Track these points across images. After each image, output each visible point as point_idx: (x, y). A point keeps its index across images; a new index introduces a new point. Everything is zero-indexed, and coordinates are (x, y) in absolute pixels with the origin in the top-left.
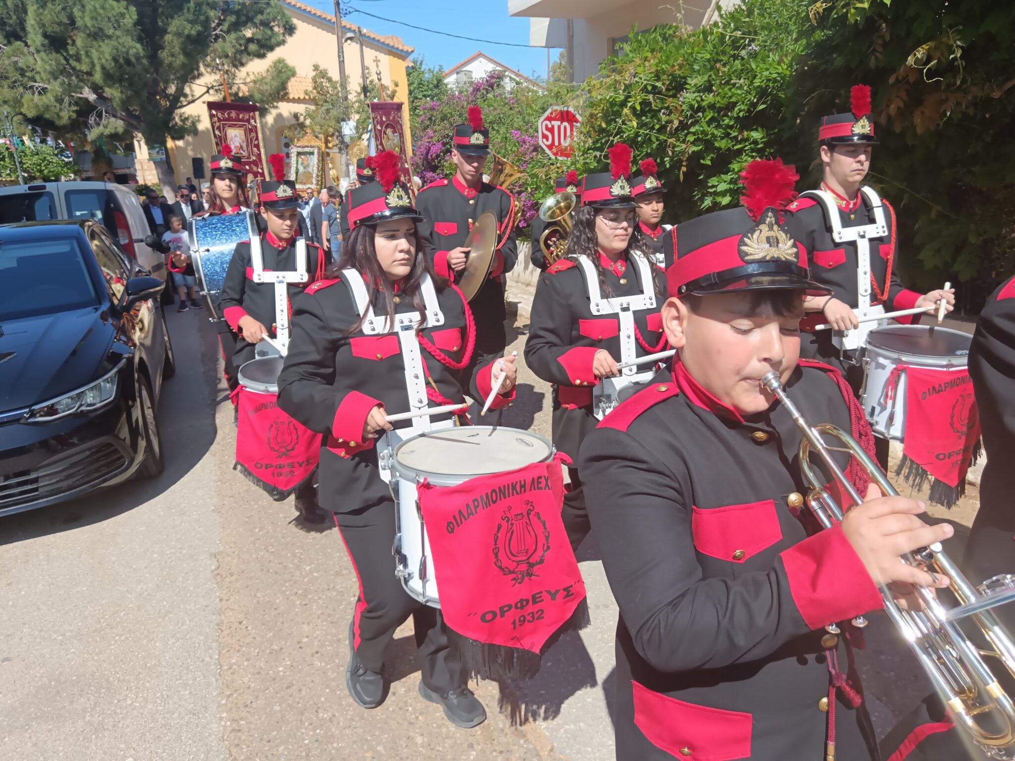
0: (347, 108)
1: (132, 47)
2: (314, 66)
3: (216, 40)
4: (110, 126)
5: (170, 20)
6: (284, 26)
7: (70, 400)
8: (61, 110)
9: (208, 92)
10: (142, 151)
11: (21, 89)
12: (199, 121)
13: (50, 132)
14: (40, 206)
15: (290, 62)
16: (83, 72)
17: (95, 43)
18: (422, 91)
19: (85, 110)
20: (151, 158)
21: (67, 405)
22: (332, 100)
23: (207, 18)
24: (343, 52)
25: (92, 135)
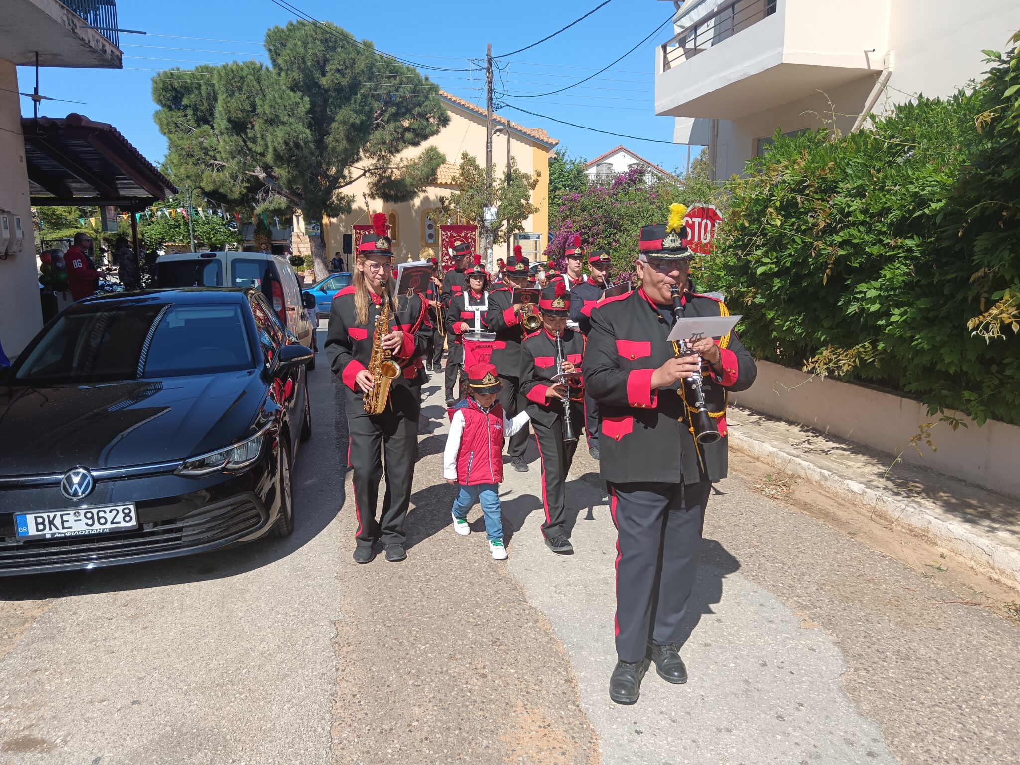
0: (490, 194)
1: (302, 133)
2: (463, 154)
3: (376, 128)
4: (274, 203)
5: (337, 109)
6: (439, 118)
7: (219, 457)
8: (234, 185)
9: (364, 175)
10: (299, 225)
11: (203, 166)
12: (353, 201)
13: (222, 205)
14: (209, 272)
15: (442, 150)
16: (257, 153)
17: (270, 128)
18: (562, 181)
19: (255, 186)
20: (307, 232)
21: (217, 461)
22: (477, 186)
23: (371, 108)
24: (491, 143)
25: (259, 209)
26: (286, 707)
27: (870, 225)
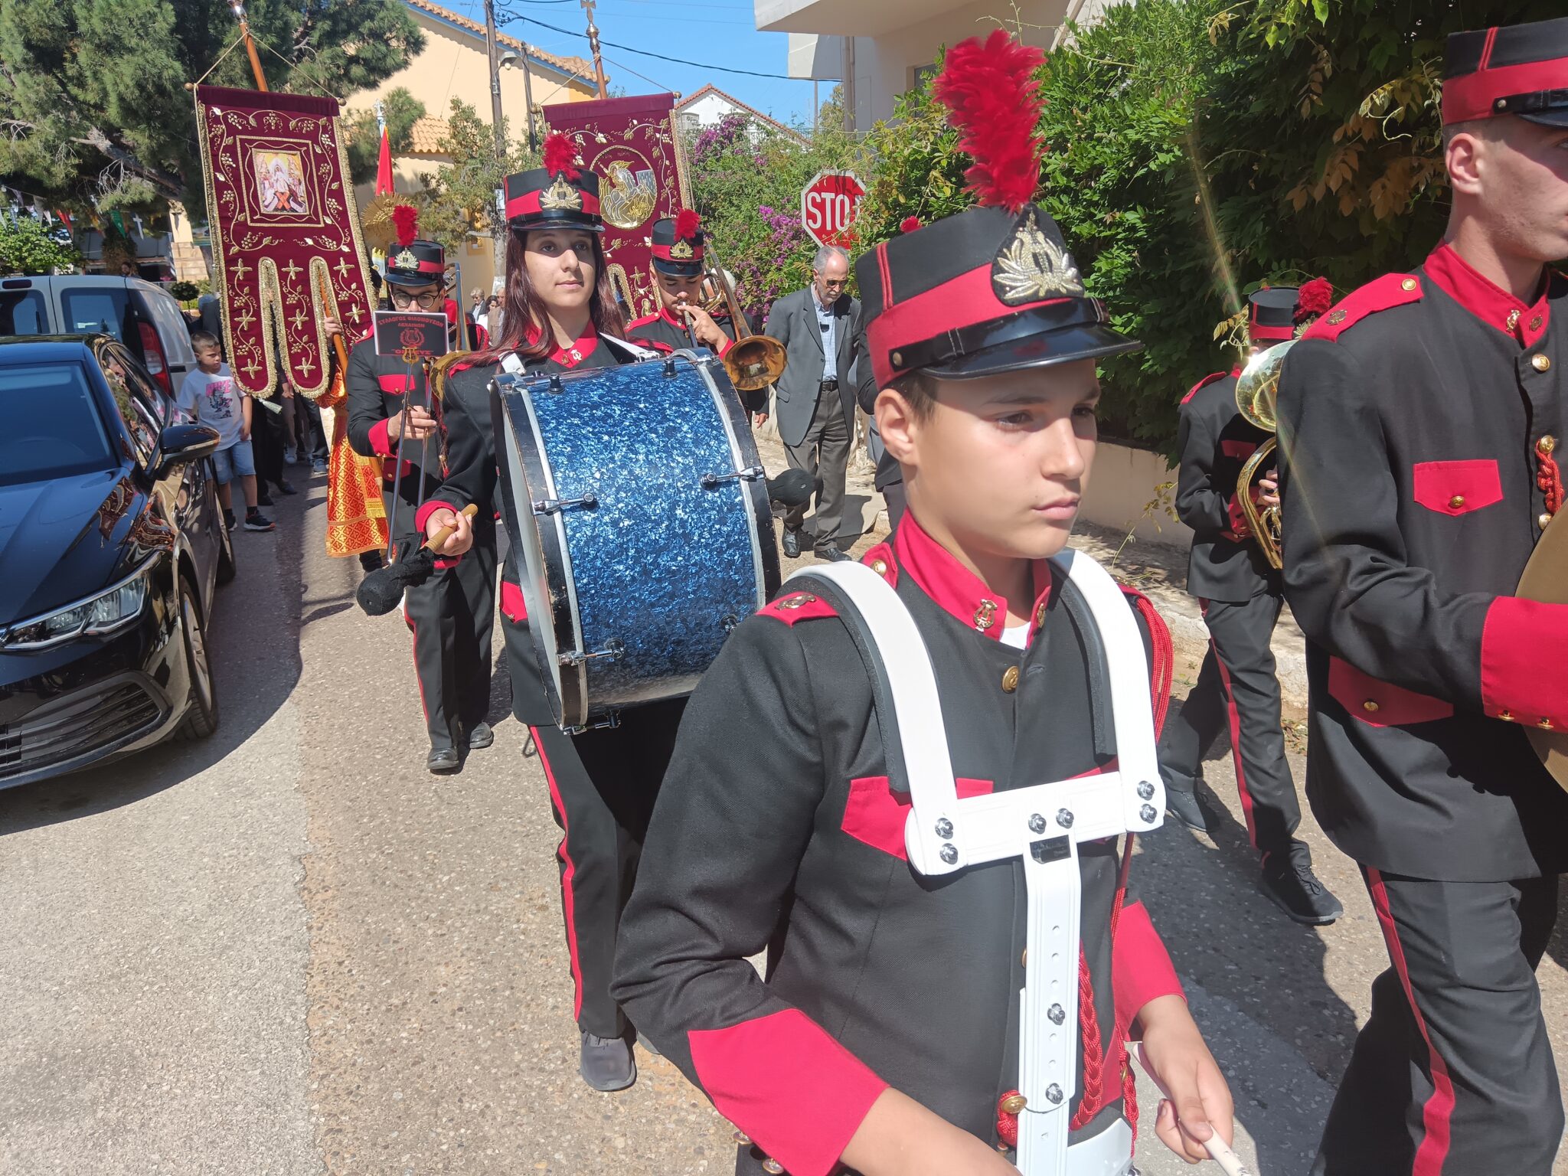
0: (504, 168)
1: (166, 67)
2: (453, 102)
3: (299, 58)
4: (132, 190)
5: (227, 25)
6: (406, 39)
7: (71, 616)
8: (53, 162)
10: (182, 229)
13: (36, 198)
14: (22, 315)
15: (416, 95)
16: (89, 105)
17: (108, 59)
19: (92, 164)
20: (196, 242)
21: (67, 624)
22: (481, 155)
23: (286, 23)
24: (498, 80)
25: (104, 204)
26: (230, 994)
27: (1076, 192)
